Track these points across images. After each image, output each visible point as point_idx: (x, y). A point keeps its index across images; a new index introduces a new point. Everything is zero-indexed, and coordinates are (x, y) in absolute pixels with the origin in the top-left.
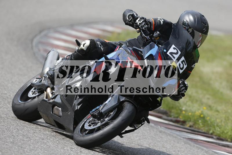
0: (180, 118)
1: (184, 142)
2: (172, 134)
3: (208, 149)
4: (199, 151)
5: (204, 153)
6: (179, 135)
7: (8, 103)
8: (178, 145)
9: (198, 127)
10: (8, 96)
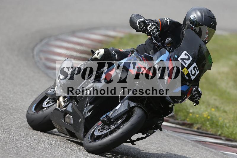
0: (187, 121)
1: (192, 145)
2: (179, 137)
3: (217, 151)
4: (207, 153)
5: (212, 155)
6: (186, 138)
7: (10, 114)
8: (186, 148)
9: (206, 129)
10: (10, 107)
